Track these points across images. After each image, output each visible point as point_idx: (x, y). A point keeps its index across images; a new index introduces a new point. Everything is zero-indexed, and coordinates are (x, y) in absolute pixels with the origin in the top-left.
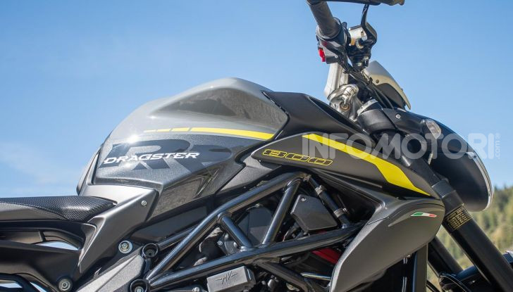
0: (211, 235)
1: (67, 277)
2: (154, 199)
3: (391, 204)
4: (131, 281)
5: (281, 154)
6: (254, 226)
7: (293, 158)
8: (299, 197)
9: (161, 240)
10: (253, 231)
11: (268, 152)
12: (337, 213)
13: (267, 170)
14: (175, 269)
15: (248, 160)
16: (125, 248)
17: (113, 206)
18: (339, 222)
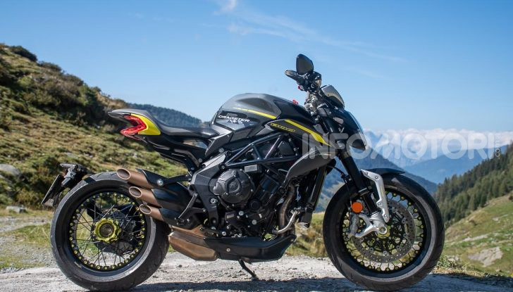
0: (250, 151)
1: (201, 158)
2: (232, 135)
4: (220, 164)
5: (277, 126)
6: (265, 150)
7: (281, 128)
8: (282, 142)
9: (234, 150)
10: (264, 152)
11: (273, 124)
12: (295, 149)
13: (272, 130)
14: (236, 161)
15: (266, 125)
16: (221, 151)
17: (218, 135)
18: (295, 153)
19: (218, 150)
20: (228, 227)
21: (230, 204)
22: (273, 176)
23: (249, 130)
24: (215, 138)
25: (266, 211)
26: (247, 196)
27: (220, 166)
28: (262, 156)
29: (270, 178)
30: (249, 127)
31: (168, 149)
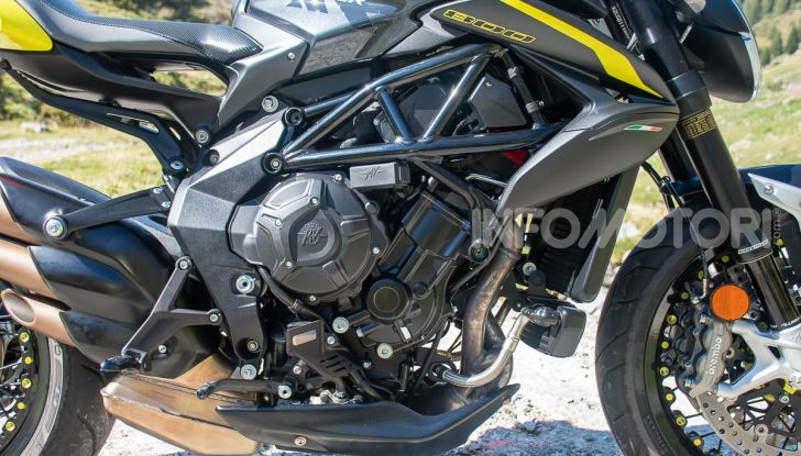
0: (369, 109)
1: (206, 129)
2: (305, 51)
3: (603, 107)
4: (266, 154)
5: (468, 20)
6: (421, 108)
7: (482, 27)
8: (483, 79)
9: (311, 104)
10: (419, 114)
11: (451, 14)
12: (530, 107)
13: (448, 35)
14: (319, 147)
15: (426, 19)
16: (270, 104)
17: (259, 50)
18: (530, 119)
19: (259, 101)
20: (297, 370)
21: (302, 297)
22: (450, 198)
23: (364, 36)
24: (248, 62)
25: (425, 314)
26: (359, 271)
27: (265, 160)
28: (413, 131)
29: (438, 204)
30: (365, 25)
31: (95, 98)
